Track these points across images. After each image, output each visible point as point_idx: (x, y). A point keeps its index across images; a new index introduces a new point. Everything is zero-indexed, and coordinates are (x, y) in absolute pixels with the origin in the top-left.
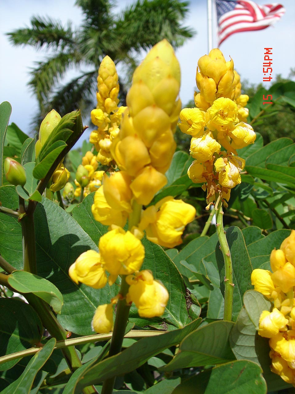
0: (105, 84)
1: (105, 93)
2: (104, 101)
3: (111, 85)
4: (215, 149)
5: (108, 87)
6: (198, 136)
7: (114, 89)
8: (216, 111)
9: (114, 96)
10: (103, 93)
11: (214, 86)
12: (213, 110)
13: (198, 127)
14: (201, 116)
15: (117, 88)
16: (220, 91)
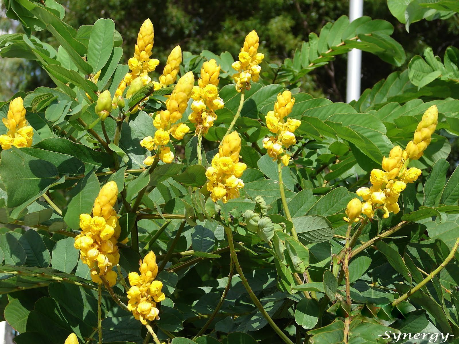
0: (143, 40)
1: (142, 47)
2: (140, 53)
3: (147, 42)
4: (203, 108)
5: (145, 43)
6: (196, 100)
7: (150, 45)
8: (207, 90)
9: (148, 50)
10: (140, 47)
11: (208, 77)
12: (206, 89)
13: (197, 96)
14: (199, 91)
15: (152, 44)
16: (211, 80)
